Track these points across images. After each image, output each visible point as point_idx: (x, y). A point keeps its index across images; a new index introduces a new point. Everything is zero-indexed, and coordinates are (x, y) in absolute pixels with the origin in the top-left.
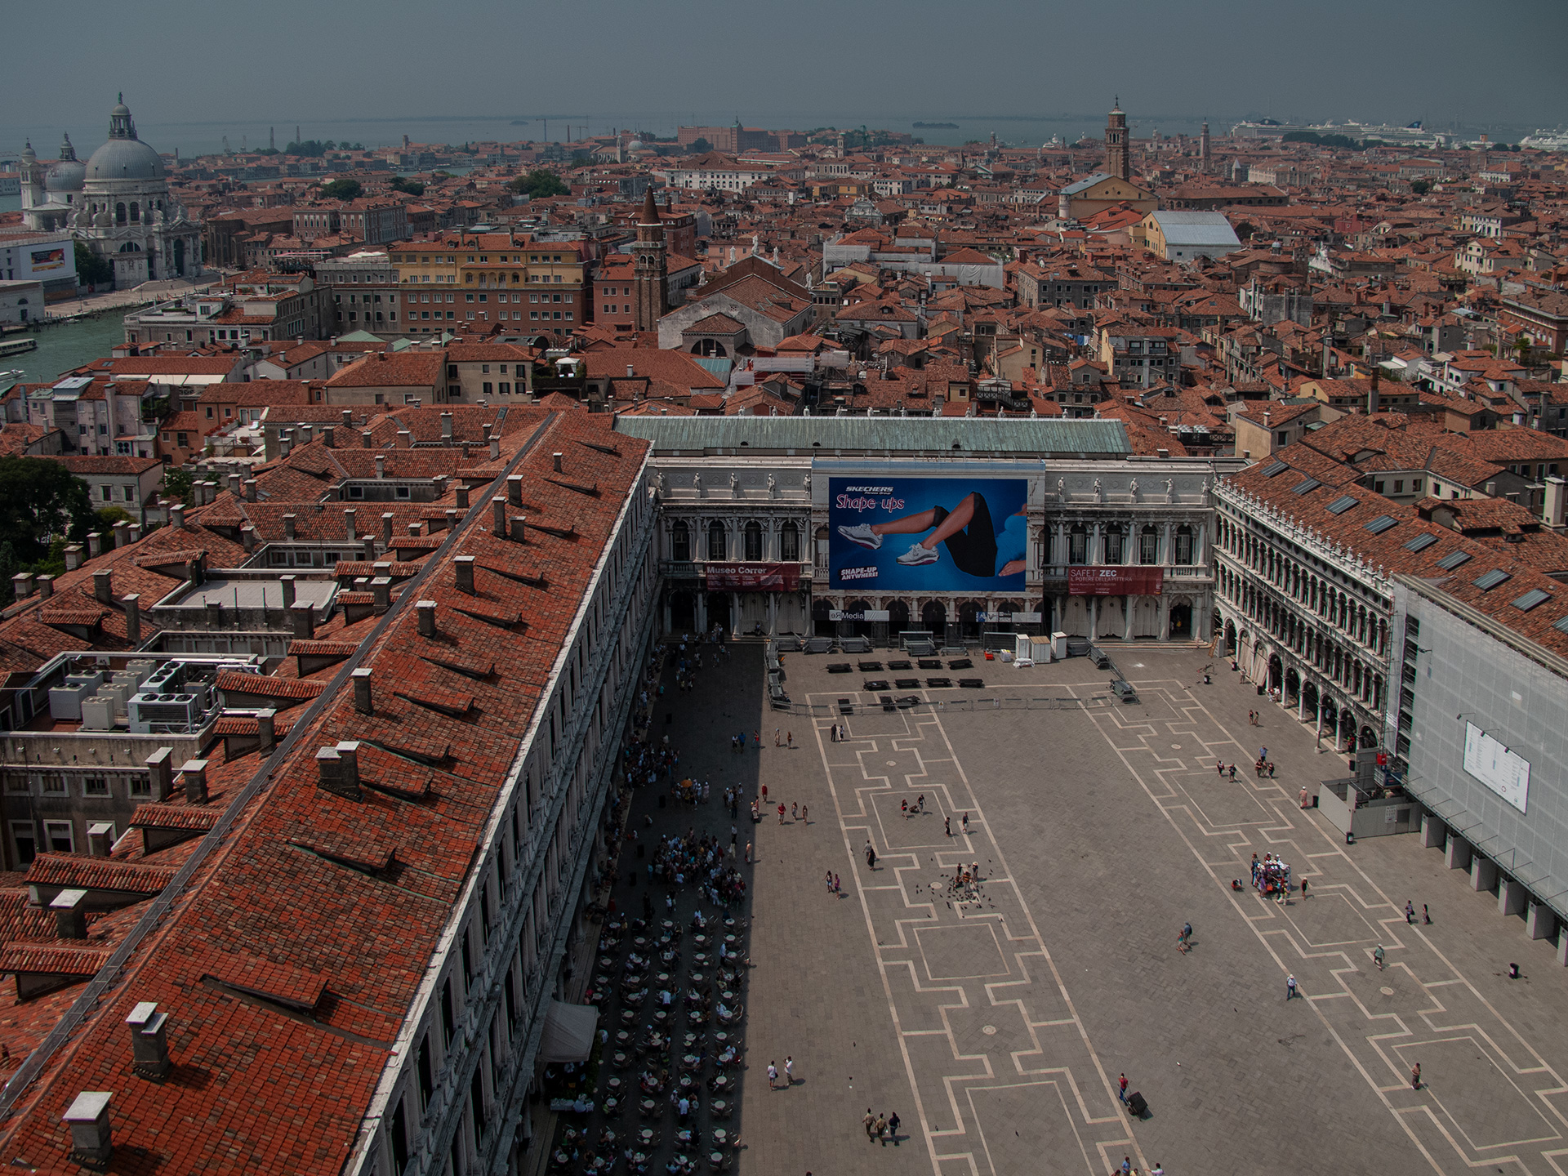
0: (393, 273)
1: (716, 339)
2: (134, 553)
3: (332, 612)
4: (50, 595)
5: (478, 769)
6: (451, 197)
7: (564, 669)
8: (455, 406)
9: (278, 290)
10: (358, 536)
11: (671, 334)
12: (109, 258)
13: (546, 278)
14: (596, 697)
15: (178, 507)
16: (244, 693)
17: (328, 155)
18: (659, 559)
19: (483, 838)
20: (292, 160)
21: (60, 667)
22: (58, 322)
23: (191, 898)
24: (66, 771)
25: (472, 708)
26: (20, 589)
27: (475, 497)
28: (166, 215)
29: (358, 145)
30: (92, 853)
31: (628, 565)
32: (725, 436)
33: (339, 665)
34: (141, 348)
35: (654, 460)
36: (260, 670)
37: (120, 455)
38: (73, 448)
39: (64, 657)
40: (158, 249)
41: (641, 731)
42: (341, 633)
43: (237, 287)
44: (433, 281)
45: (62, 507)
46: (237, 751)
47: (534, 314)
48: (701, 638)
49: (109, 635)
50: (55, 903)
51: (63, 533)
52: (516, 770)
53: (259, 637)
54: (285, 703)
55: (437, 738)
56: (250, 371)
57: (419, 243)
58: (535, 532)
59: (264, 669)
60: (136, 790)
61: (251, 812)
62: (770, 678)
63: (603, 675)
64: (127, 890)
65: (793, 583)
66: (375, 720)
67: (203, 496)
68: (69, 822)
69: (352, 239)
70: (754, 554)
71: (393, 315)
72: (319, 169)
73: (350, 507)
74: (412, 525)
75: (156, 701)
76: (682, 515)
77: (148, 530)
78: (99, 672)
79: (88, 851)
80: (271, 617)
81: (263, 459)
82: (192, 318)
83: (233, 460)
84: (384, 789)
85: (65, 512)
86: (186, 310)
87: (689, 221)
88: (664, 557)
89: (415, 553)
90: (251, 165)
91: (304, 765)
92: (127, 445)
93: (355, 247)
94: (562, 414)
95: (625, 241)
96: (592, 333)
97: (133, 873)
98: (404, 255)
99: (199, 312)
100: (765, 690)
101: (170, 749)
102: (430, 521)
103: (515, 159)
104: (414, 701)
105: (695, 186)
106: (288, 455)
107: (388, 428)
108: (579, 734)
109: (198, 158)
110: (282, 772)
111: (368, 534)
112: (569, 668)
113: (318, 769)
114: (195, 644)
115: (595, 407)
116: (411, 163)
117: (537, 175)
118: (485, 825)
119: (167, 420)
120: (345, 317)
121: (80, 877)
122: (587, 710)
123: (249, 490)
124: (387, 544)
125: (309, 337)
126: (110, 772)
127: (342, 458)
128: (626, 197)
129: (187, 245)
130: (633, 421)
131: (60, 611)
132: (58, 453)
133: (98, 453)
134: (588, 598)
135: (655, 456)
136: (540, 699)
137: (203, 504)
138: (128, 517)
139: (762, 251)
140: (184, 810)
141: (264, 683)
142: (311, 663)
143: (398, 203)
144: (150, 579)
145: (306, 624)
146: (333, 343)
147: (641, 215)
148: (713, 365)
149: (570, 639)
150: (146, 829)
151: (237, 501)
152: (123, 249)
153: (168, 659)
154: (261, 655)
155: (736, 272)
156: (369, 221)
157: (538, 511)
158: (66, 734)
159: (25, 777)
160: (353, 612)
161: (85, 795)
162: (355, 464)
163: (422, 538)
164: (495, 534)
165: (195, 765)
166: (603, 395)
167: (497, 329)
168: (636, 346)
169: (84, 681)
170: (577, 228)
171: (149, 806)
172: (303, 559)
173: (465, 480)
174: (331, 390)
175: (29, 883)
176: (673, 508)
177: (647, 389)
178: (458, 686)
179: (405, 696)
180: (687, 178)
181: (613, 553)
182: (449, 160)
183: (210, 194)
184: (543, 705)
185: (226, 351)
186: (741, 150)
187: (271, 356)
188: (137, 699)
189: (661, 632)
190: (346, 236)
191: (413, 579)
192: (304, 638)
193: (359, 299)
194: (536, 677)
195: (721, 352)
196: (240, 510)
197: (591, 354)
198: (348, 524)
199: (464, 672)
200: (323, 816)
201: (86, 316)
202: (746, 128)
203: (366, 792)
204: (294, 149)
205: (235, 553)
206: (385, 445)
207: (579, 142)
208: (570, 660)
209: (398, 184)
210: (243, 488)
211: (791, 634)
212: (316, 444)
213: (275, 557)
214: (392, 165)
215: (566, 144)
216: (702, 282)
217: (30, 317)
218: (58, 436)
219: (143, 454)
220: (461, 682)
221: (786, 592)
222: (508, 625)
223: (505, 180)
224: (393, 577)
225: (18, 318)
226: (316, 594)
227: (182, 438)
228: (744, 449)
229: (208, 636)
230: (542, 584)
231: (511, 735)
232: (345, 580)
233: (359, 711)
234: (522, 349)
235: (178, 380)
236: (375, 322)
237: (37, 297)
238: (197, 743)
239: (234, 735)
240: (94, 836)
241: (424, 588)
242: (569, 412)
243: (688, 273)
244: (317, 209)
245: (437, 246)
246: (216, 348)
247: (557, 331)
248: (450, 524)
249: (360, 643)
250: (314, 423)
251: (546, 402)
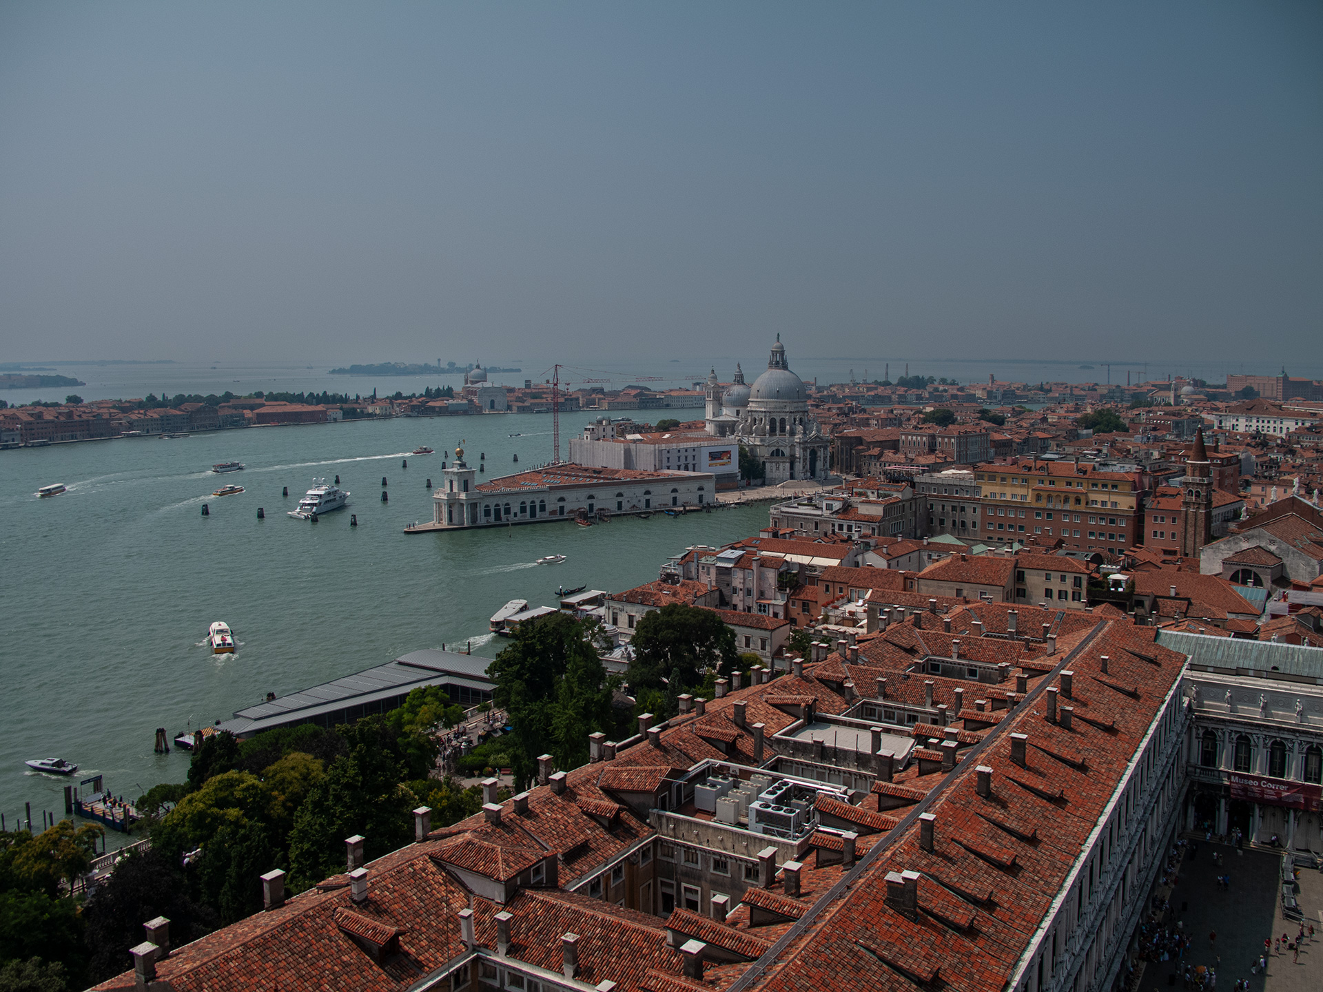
0: (977, 489)
1: (1254, 569)
2: (764, 691)
3: (908, 762)
4: (702, 714)
5: (1014, 916)
6: (1027, 429)
7: (1095, 845)
8: (1021, 606)
9: (886, 496)
10: (934, 704)
11: (1212, 562)
12: (762, 460)
13: (1104, 503)
14: (1120, 875)
15: (798, 660)
16: (835, 816)
17: (930, 388)
18: (1188, 762)
19: (1013, 975)
20: (901, 390)
21: (704, 770)
22: (724, 506)
23: (779, 968)
24: (701, 850)
25: (1014, 864)
26: (682, 706)
27: (1032, 684)
28: (805, 430)
29: (954, 381)
30: (712, 916)
31: (1159, 763)
32: (1257, 659)
33: (910, 807)
34: (781, 532)
35: (1190, 673)
36: (848, 800)
37: (759, 613)
38: (727, 604)
39: (708, 762)
40: (798, 456)
41: (1158, 912)
42: (913, 781)
43: (855, 490)
44: (1008, 498)
45: (715, 648)
46: (825, 861)
47: (1091, 534)
48: (1220, 839)
49: (740, 752)
50: (683, 948)
51: (714, 668)
52: (1046, 924)
53: (850, 773)
54: (864, 830)
55: (983, 883)
56: (860, 558)
57: (998, 465)
58: (1080, 722)
59: (852, 800)
60: (748, 875)
61: (831, 912)
62: (1285, 889)
63: (1129, 856)
64: (734, 951)
65: (1314, 804)
66: (934, 858)
67: (818, 654)
68: (699, 889)
69: (945, 458)
70: (1277, 771)
71: (974, 524)
72: (922, 399)
73: (929, 679)
74: (978, 701)
75: (769, 810)
76: (1212, 726)
77: (774, 675)
78: (731, 779)
79: (710, 914)
80: (861, 759)
81: (865, 630)
82: (819, 512)
83: (843, 629)
84: (935, 916)
85: (717, 652)
86: (815, 505)
87: (1234, 461)
88: (1193, 761)
89: (979, 725)
90: (870, 393)
91: (875, 883)
92: (765, 606)
93: (947, 465)
94: (1111, 623)
95: (1175, 475)
96: (1141, 555)
97: (740, 939)
98: (986, 474)
99: (824, 508)
100: (1279, 899)
101: (776, 849)
102: (993, 700)
103: (1082, 398)
104: (967, 848)
105: (1241, 429)
106: (884, 630)
107: (964, 618)
108: (1102, 904)
109: (831, 386)
110: (857, 885)
111: (942, 703)
112: (1100, 845)
113: (885, 889)
114: (802, 770)
115: (1140, 620)
116: (995, 397)
117: (1100, 413)
118: (1015, 965)
119: (795, 591)
120: (936, 522)
121: (702, 932)
122: (1112, 884)
123: (852, 654)
124: (956, 714)
125: (906, 536)
126: (731, 857)
127: (926, 638)
128: (1177, 436)
129: (819, 454)
130: (1173, 636)
131: (708, 727)
132: (716, 606)
133: (744, 610)
134: (1122, 786)
135: (1191, 670)
136: (1072, 867)
137: (817, 661)
138: (761, 663)
139: (1302, 492)
140: (780, 899)
141: (850, 811)
142: (889, 802)
143: (983, 431)
144: (774, 714)
145: (886, 769)
146: (925, 542)
147: (1191, 453)
148: (1250, 593)
149: (1103, 820)
150: (753, 908)
151: (843, 662)
152: (772, 454)
153: (782, 778)
154: (850, 788)
155: (1276, 510)
156: (959, 444)
157: (1085, 704)
158: (704, 821)
159: (673, 848)
160: (925, 766)
161: (712, 871)
162: (936, 644)
163: (986, 713)
164: (1046, 719)
165: (793, 866)
166: (1148, 610)
167: (1059, 544)
168: (1179, 569)
169: (720, 783)
170: (1133, 461)
171: (755, 888)
172: (889, 716)
173: (1025, 669)
174: (922, 581)
175: (666, 928)
176: (1204, 718)
177: (1188, 608)
178: (1004, 843)
179: (960, 843)
180: (1234, 422)
181: (1146, 750)
182: (1026, 397)
183: (838, 415)
184: (1074, 873)
185: (842, 541)
186: (1286, 398)
187: (877, 549)
188: (756, 805)
189: (1184, 828)
190: (940, 455)
191: (976, 746)
192: (885, 781)
193: (948, 508)
194: (1070, 847)
195: (1258, 582)
196: (844, 669)
197: (1139, 573)
198: (927, 693)
199: (1010, 832)
200: (886, 927)
201: (743, 503)
202: (1292, 377)
203: (922, 915)
204: (903, 382)
205: (838, 703)
206: (961, 632)
207: (1138, 385)
208: (1101, 838)
209: (984, 415)
210: (848, 652)
211: (1308, 851)
212: (906, 624)
213: (867, 711)
214: (980, 398)
215: (1126, 387)
216: (1244, 517)
217: (705, 501)
218: (717, 593)
219: (776, 615)
220: (1008, 840)
221: (1306, 811)
222: (1051, 799)
223: (1072, 416)
224: (960, 742)
225: (697, 501)
226: (897, 747)
227: (806, 606)
228: (1274, 673)
229: (811, 765)
230: (1082, 768)
231: (1044, 893)
232: (921, 739)
233: (922, 848)
234: (1080, 562)
235: (805, 560)
236: (960, 528)
237: (710, 486)
238: (796, 849)
239: (824, 848)
240: (715, 903)
241: (983, 755)
242: (1117, 621)
243: (1231, 508)
244: (919, 432)
245: (1014, 469)
246: (836, 538)
247: (1111, 550)
248: (1010, 705)
249: (928, 793)
250: (906, 606)
251: (1098, 610)
